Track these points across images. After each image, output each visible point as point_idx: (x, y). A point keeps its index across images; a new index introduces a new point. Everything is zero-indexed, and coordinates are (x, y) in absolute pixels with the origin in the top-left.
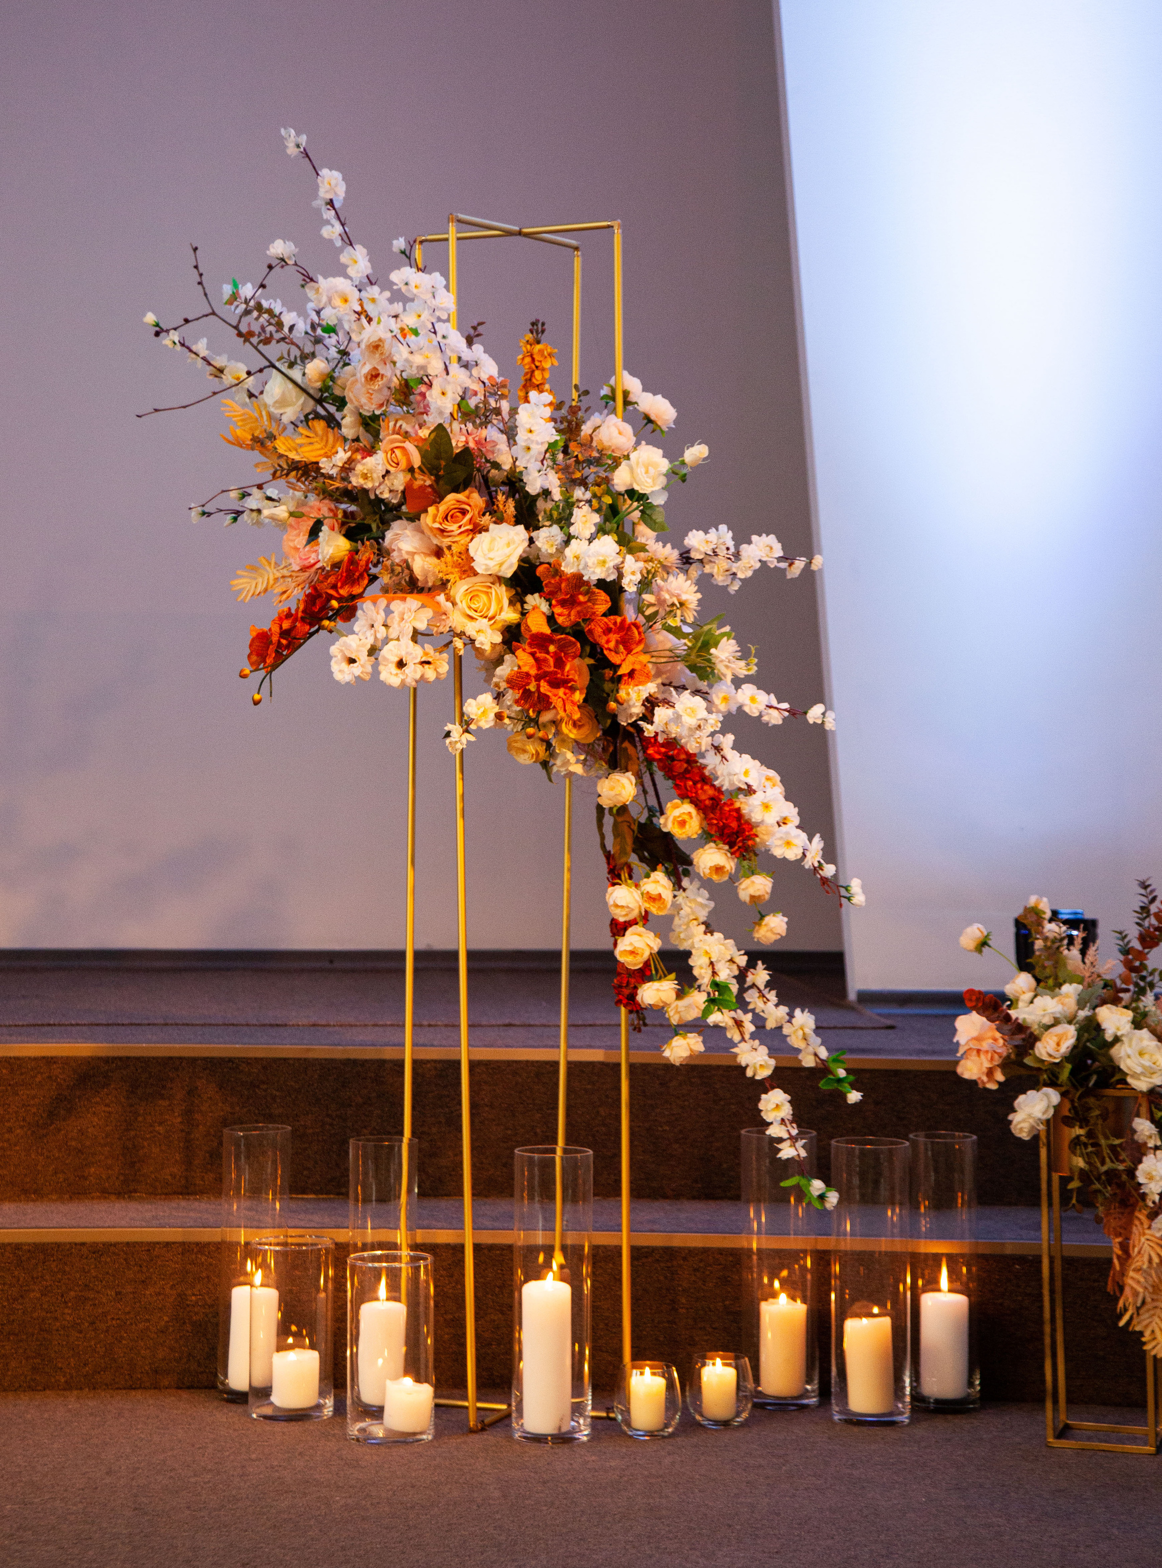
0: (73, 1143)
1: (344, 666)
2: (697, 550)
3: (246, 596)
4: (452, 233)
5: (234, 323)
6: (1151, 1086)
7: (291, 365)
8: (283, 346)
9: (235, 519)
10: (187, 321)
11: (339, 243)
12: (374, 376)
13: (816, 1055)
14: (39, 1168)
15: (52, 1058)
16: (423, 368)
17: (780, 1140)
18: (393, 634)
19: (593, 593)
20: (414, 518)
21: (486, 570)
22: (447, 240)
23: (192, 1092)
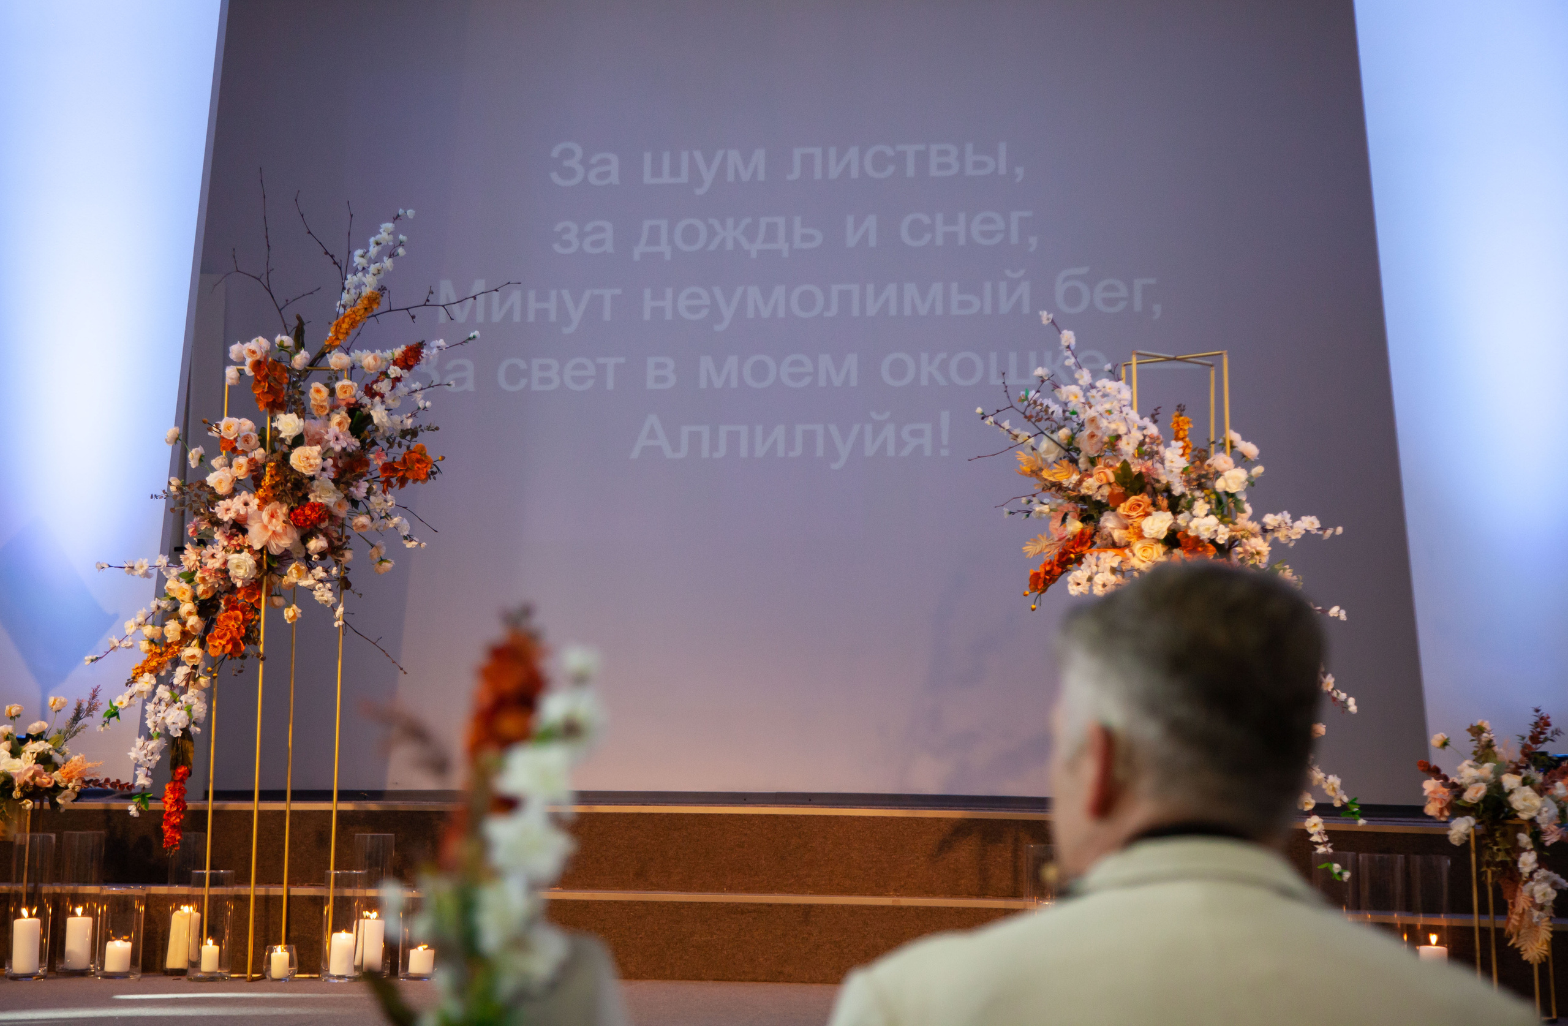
0: (952, 866)
1: (1075, 587)
2: (1269, 525)
3: (1030, 555)
4: (1134, 360)
5: (1023, 411)
6: (1530, 817)
7: (1053, 432)
8: (1048, 423)
9: (1028, 516)
10: (998, 411)
11: (1074, 368)
12: (1092, 436)
13: (1341, 800)
14: (934, 879)
15: (940, 818)
16: (1116, 430)
17: (1317, 843)
18: (1100, 569)
19: (1206, 546)
20: (1114, 510)
21: (1150, 535)
22: (1130, 364)
23: (1017, 840)
